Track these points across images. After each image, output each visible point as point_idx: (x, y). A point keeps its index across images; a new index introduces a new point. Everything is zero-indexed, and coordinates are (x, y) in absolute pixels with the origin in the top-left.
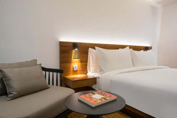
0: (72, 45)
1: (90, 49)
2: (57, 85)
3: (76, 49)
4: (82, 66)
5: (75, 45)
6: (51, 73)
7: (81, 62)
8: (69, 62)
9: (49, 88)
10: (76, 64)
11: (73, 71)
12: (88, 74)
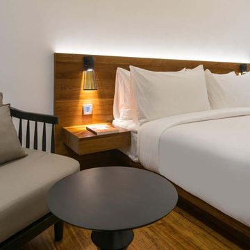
0: (81, 61)
1: (120, 71)
2: (44, 149)
3: (90, 70)
4: (102, 105)
5: (87, 61)
6: (32, 123)
7: (101, 96)
8: (75, 96)
9: (24, 156)
10: (88, 101)
11: (84, 116)
12: (114, 122)
